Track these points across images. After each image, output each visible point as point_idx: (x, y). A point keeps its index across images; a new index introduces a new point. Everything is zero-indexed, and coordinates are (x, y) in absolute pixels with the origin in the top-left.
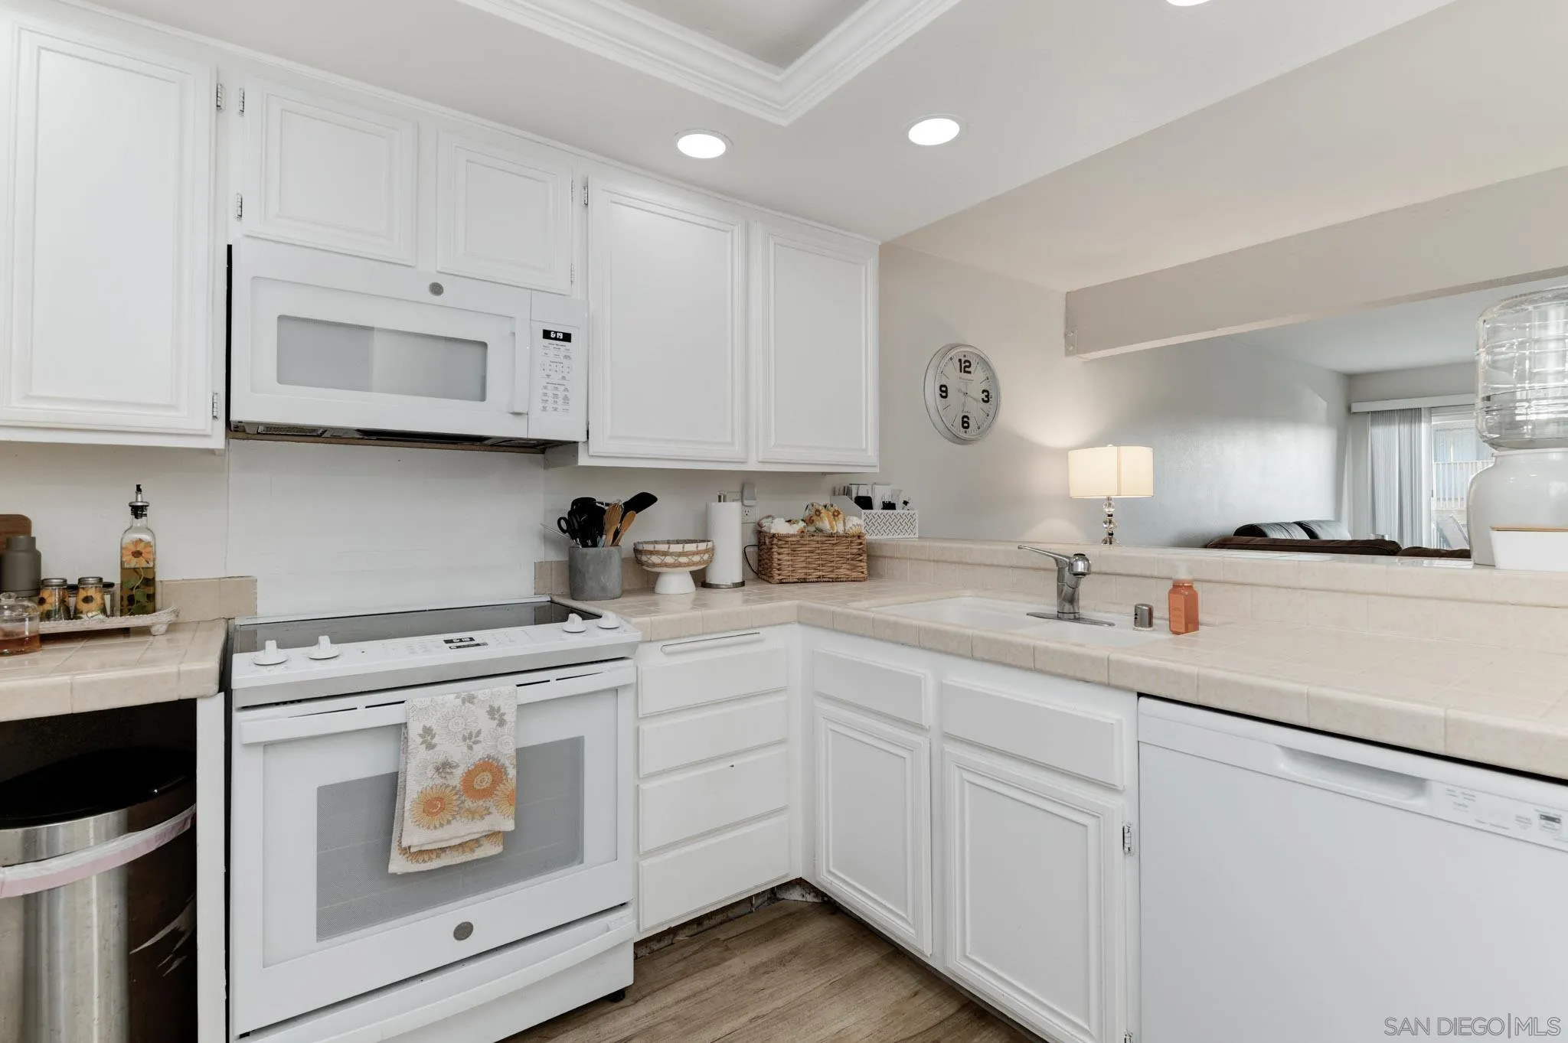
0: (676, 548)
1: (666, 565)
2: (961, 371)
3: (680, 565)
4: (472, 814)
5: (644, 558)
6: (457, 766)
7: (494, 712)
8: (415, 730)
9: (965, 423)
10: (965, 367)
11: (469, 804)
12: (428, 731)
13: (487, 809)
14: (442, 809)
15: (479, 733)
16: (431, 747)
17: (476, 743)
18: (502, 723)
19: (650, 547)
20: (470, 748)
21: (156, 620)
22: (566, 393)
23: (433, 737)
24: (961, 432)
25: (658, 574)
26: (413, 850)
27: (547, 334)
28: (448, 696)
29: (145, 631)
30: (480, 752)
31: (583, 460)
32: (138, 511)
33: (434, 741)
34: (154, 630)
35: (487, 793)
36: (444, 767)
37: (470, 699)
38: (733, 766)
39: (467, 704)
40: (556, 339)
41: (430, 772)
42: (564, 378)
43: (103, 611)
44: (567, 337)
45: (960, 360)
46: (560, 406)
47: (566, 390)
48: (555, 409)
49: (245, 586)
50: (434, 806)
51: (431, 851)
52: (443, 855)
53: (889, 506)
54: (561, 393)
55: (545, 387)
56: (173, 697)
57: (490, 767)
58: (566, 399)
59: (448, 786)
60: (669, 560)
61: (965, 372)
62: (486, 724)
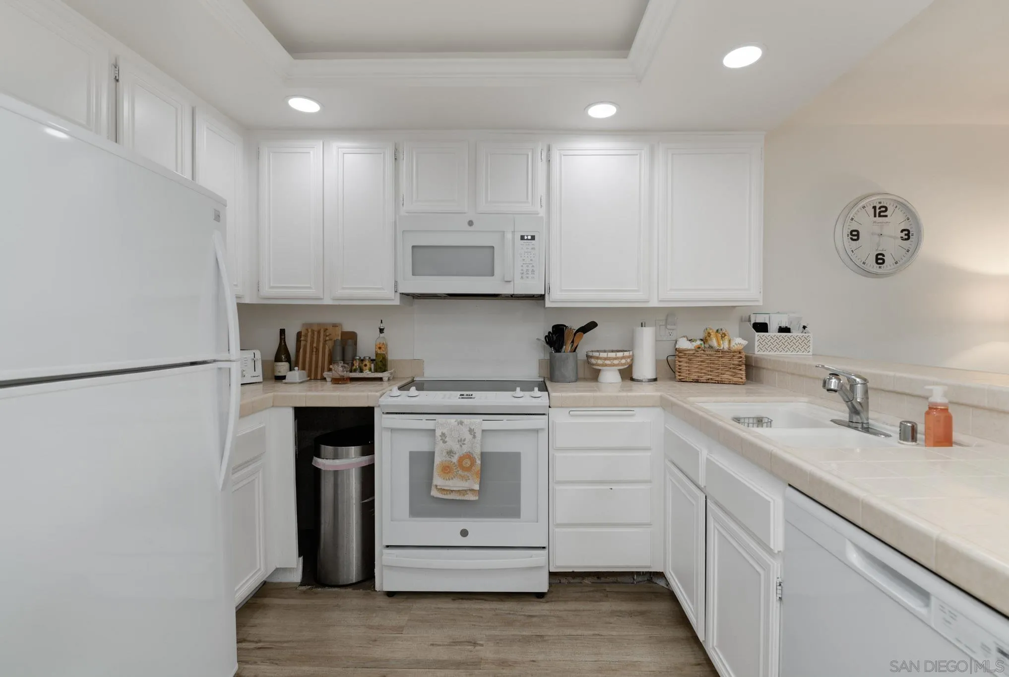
0: (612, 355)
1: (606, 365)
2: (875, 216)
3: (614, 365)
4: (463, 478)
5: (593, 361)
6: (455, 454)
7: (471, 431)
8: (438, 433)
9: (880, 259)
10: (880, 212)
11: (460, 472)
12: (443, 435)
13: (468, 477)
14: (449, 472)
15: (464, 440)
16: (445, 442)
17: (464, 444)
18: (474, 437)
19: (596, 354)
20: (461, 446)
21: (385, 375)
22: (533, 268)
23: (446, 438)
24: (875, 268)
25: (600, 370)
26: (438, 487)
27: (522, 238)
28: (452, 420)
29: (381, 379)
30: (466, 449)
31: (548, 304)
32: (381, 331)
33: (446, 440)
34: (384, 379)
35: (468, 469)
36: (450, 453)
37: (461, 423)
38: (611, 489)
39: (460, 425)
40: (527, 239)
41: (445, 454)
42: (531, 260)
43: (370, 370)
44: (533, 238)
45: (874, 208)
46: (530, 276)
47: (533, 266)
48: (528, 277)
49: (419, 363)
50: (446, 469)
51: (447, 490)
52: (452, 494)
53: (784, 330)
54: (530, 268)
55: (522, 266)
56: (366, 405)
57: (469, 456)
58: (533, 271)
59: (451, 462)
60: (608, 362)
61: (880, 216)
62: (468, 437)
